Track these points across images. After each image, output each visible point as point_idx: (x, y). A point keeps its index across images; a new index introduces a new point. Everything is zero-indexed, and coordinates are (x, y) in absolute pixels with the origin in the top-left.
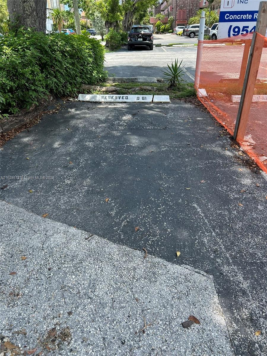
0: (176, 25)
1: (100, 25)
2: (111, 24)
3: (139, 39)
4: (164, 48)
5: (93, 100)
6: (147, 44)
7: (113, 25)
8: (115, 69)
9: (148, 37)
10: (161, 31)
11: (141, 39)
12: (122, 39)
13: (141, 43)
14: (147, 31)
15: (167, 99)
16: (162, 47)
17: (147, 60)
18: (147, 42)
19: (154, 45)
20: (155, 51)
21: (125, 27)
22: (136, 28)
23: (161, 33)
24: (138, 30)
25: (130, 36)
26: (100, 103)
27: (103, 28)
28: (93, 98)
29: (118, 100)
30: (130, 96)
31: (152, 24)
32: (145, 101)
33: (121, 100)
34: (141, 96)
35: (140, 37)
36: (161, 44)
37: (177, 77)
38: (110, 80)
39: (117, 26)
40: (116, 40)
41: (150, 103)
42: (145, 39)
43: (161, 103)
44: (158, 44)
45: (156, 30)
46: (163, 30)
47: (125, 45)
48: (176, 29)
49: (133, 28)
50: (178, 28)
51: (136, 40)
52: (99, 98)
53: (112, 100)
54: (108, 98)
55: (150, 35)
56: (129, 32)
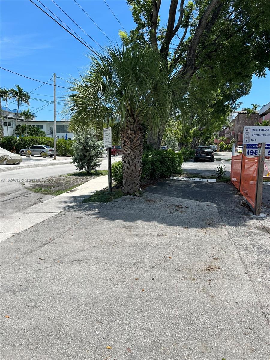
0: (238, 145)
1: (173, 144)
2: (183, 144)
3: (203, 155)
4: (222, 161)
5: (178, 179)
6: (210, 158)
7: (184, 145)
8: (186, 170)
9: (211, 153)
10: (224, 150)
11: (205, 155)
12: (191, 154)
13: (204, 157)
14: (209, 150)
15: (215, 181)
16: (221, 161)
17: (208, 167)
18: (209, 156)
19: (215, 159)
20: (215, 163)
21: (192, 146)
22: (202, 148)
23: (224, 151)
24: (203, 149)
25: (196, 152)
26: (181, 181)
27: (174, 146)
28: (178, 178)
29: (190, 180)
30: (196, 179)
31: (217, 144)
32: (203, 181)
33: (191, 180)
34: (201, 179)
35: (204, 154)
36: (221, 159)
37: (222, 173)
38: (185, 174)
39: (187, 146)
40: (186, 155)
41: (206, 182)
42: (207, 155)
43: (212, 182)
44: (218, 159)
45: (220, 149)
46: (226, 148)
47: (192, 158)
48: (237, 148)
49: (199, 148)
50: (239, 147)
51: (201, 155)
52: (180, 178)
53: (187, 180)
54: (185, 179)
55: (212, 153)
56: (196, 150)
